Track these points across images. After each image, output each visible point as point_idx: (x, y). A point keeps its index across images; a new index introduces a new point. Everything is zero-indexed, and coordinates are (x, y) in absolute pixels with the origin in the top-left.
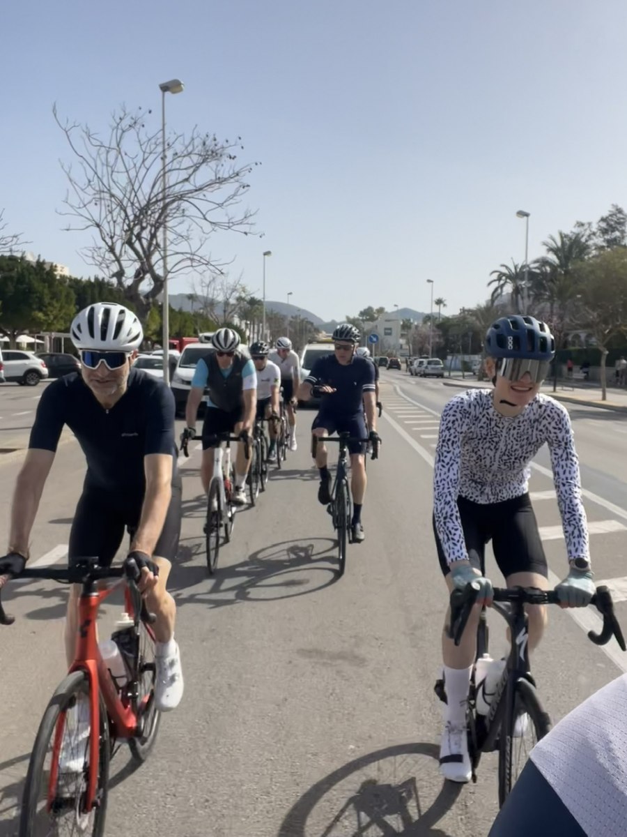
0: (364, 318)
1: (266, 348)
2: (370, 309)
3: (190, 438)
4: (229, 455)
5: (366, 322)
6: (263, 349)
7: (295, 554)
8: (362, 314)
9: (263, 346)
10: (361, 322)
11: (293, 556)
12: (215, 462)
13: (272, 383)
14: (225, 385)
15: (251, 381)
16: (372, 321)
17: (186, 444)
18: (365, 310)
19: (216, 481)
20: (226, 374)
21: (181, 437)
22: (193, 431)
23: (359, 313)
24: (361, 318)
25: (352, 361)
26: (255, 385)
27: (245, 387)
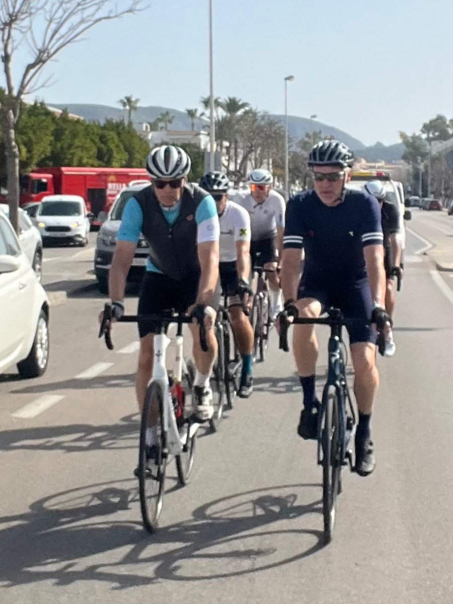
0: (431, 135)
1: (224, 181)
2: (440, 118)
3: (114, 319)
4: (181, 348)
5: (433, 143)
6: (219, 183)
7: (264, 508)
8: (427, 128)
9: (219, 179)
10: (427, 143)
11: (260, 512)
12: (155, 358)
13: (236, 237)
14: (170, 236)
15: (210, 228)
16: (445, 140)
17: (109, 328)
18: (431, 122)
19: (157, 386)
20: (172, 218)
21: (100, 317)
22: (118, 309)
23: (421, 126)
24: (424, 136)
25: (343, 198)
26: (216, 236)
27: (200, 239)
